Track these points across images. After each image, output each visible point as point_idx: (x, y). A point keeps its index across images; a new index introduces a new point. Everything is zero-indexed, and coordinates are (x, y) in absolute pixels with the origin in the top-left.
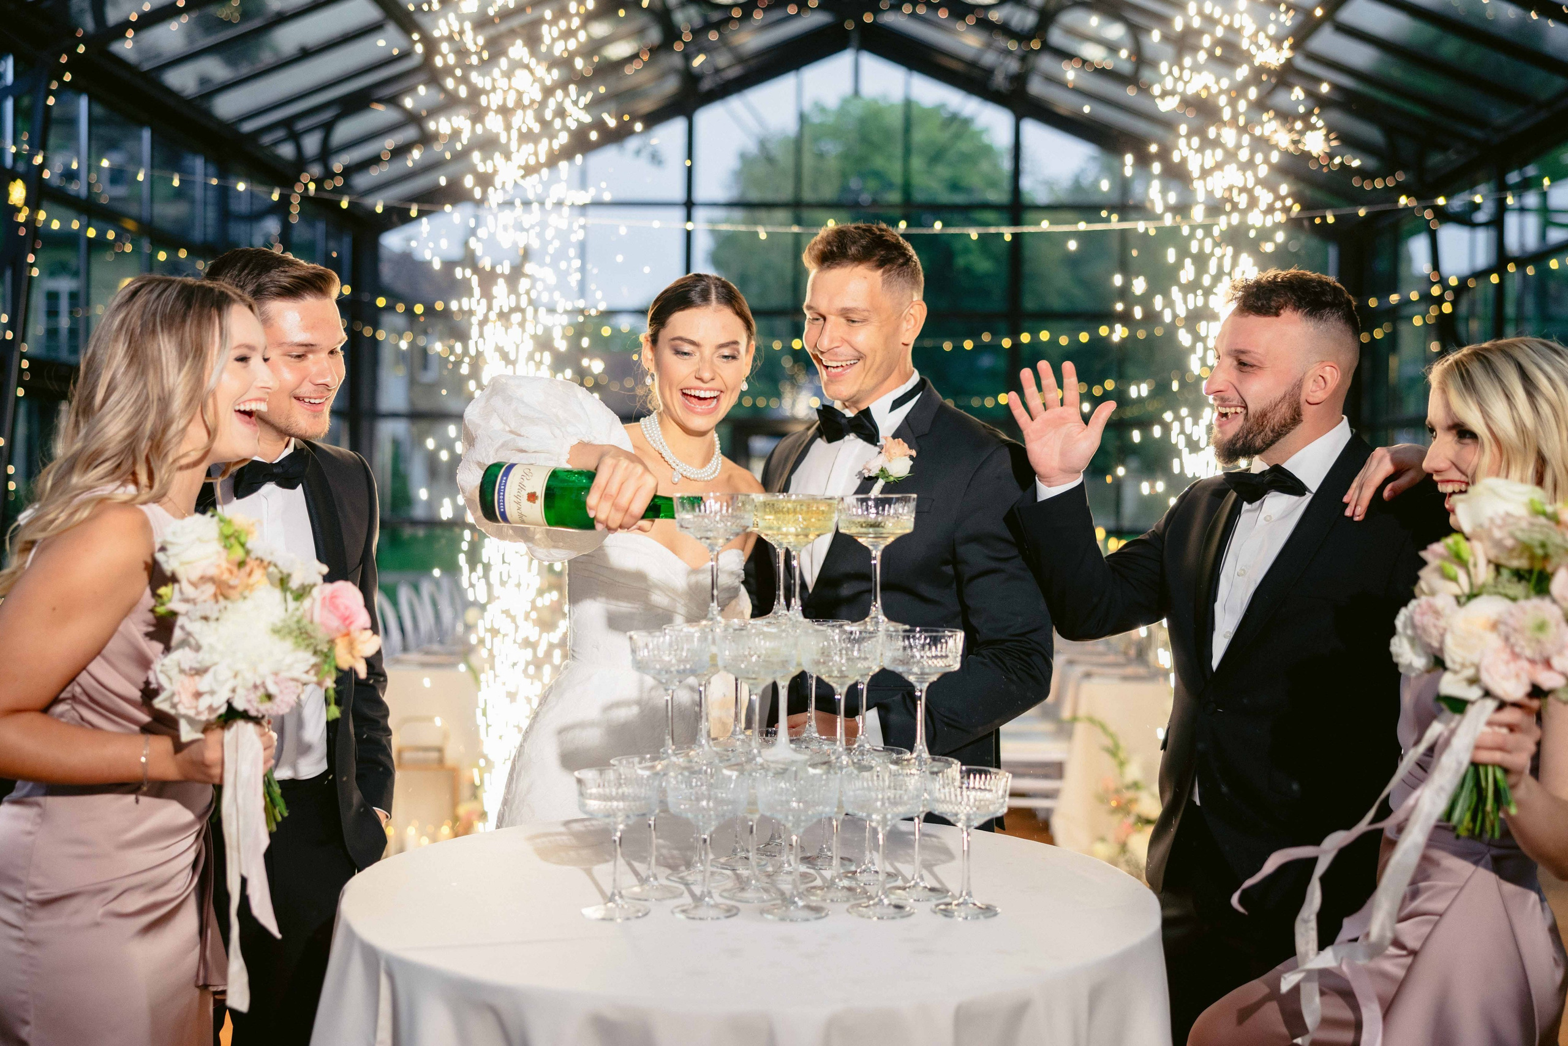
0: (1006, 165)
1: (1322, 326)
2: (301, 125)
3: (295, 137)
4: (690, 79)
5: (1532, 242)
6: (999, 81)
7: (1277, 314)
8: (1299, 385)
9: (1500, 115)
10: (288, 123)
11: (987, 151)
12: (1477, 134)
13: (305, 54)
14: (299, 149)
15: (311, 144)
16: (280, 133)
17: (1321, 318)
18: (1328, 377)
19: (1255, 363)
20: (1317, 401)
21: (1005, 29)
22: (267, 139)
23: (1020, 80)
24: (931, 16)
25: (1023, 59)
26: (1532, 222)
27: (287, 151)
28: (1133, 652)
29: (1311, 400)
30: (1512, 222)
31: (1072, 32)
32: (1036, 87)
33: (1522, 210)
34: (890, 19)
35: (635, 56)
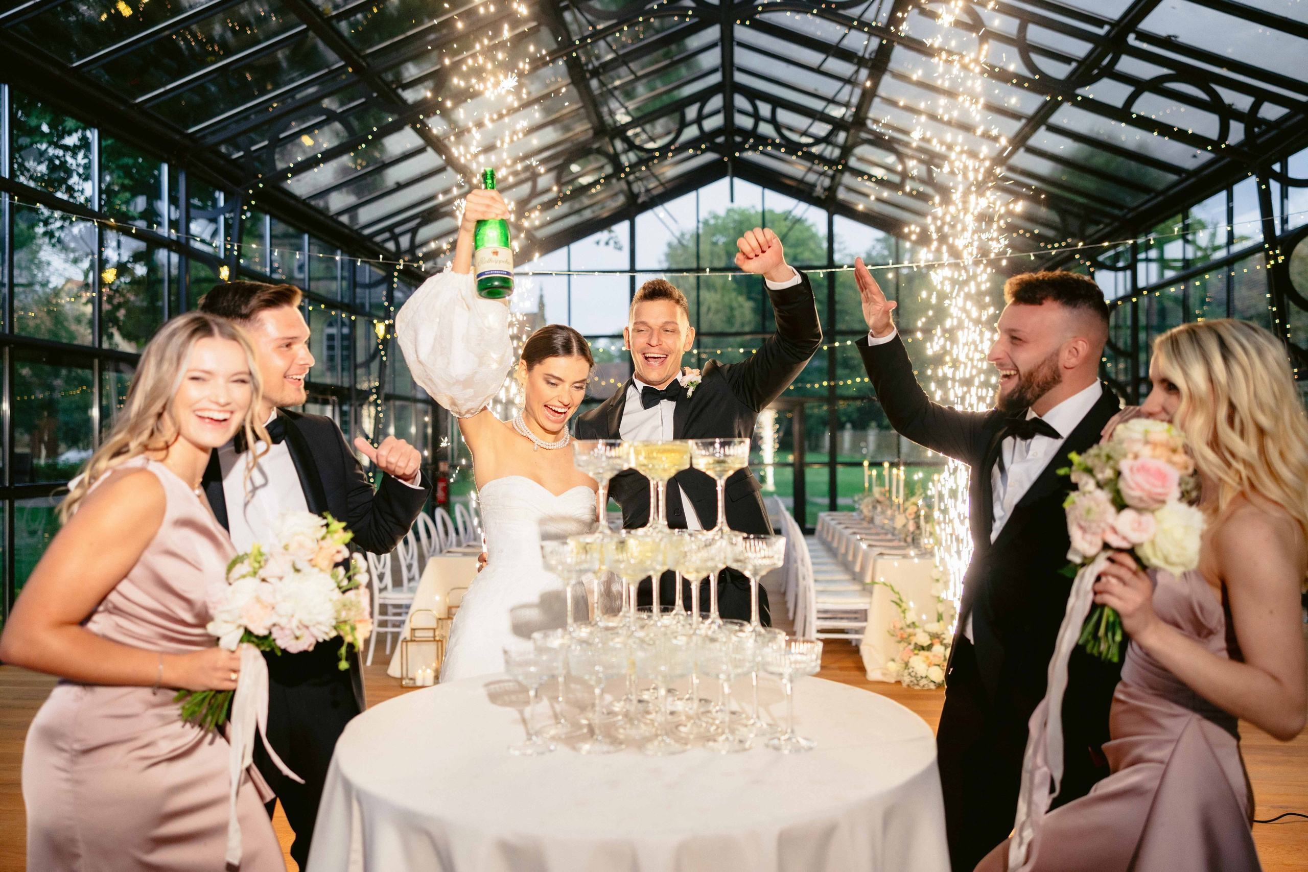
0: (825, 245)
1: (1076, 312)
2: (398, 230)
3: (395, 238)
4: (632, 197)
5: (1154, 279)
6: (819, 191)
7: (1041, 304)
8: (1057, 353)
9: (1132, 200)
10: (390, 229)
11: (813, 236)
12: (1116, 212)
13: (400, 187)
14: (398, 244)
15: (405, 241)
16: (387, 235)
17: (1075, 306)
18: (1080, 349)
19: (1022, 338)
20: (1071, 366)
21: (821, 159)
22: (378, 239)
23: (831, 190)
24: (775, 153)
25: (833, 178)
26: (1154, 267)
27: (391, 246)
28: (909, 539)
29: (1067, 365)
30: (1141, 267)
31: (861, 159)
32: (842, 194)
33: (1148, 260)
34: (749, 155)
35: (597, 182)
